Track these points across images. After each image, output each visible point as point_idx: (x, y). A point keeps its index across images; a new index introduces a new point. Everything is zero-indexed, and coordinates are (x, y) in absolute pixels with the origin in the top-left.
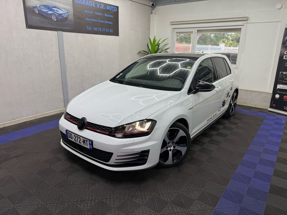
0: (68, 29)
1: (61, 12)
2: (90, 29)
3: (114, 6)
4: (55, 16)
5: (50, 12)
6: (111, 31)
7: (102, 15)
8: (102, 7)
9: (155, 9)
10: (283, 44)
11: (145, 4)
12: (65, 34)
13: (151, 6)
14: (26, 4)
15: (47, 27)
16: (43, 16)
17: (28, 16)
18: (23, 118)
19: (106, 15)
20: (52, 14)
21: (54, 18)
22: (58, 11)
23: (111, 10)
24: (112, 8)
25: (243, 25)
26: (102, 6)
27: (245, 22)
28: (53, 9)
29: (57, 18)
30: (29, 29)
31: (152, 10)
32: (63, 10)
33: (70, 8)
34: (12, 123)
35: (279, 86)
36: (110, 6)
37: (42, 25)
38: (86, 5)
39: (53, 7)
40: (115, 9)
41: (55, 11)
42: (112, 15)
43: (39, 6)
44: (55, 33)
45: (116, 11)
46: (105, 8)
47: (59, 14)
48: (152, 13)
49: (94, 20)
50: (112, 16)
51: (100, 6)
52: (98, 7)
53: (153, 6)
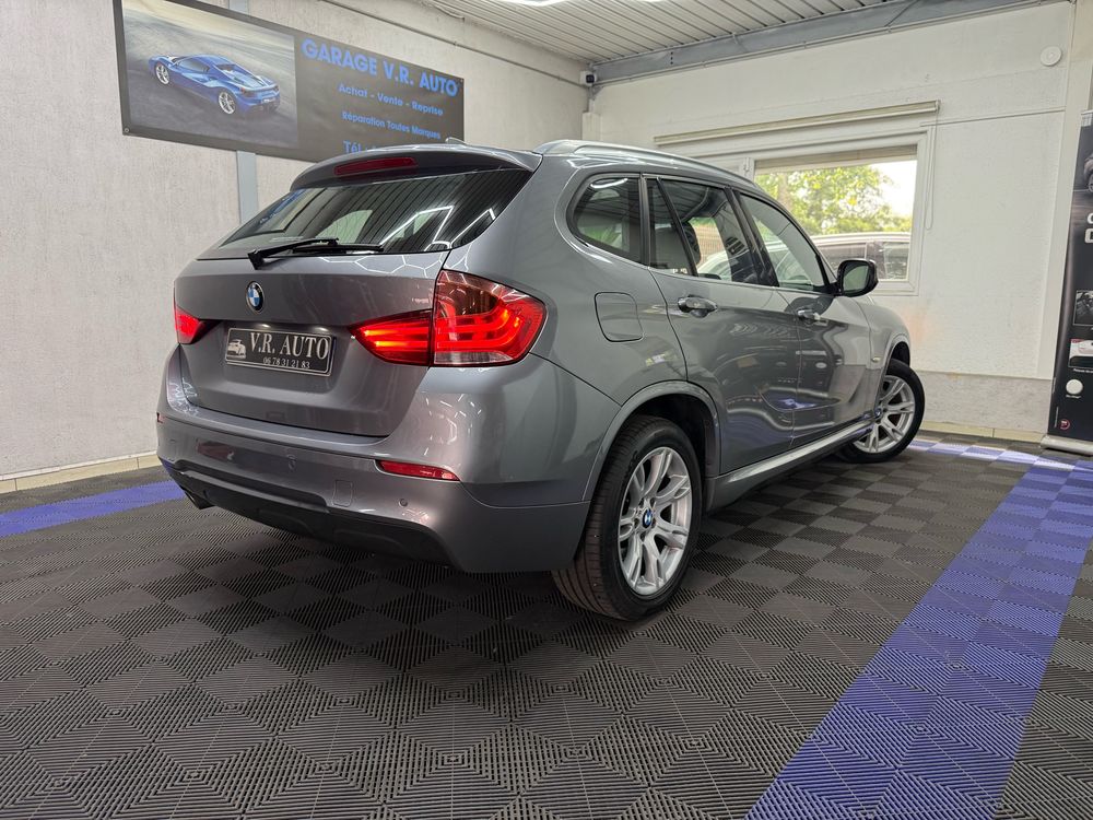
0: (277, 148)
1: (251, 85)
2: (356, 150)
3: (448, 77)
4: (231, 96)
5: (212, 84)
7: (404, 105)
8: (404, 77)
9: (599, 96)
10: (1076, 186)
11: (563, 76)
12: (263, 161)
13: (584, 86)
14: (128, 51)
15: (198, 133)
16: (185, 94)
17: (132, 94)
18: (92, 463)
19: (415, 105)
20: (219, 90)
21: (226, 105)
22: (242, 83)
23: (435, 89)
24: (440, 83)
25: (922, 133)
26: (404, 73)
27: (932, 120)
28: (225, 72)
29: (236, 105)
30: (131, 138)
31: (589, 98)
32: (258, 77)
33: (284, 72)
34: (47, 477)
35: (1079, 349)
36: (431, 77)
37: (179, 127)
38: (344, 65)
39: (222, 67)
40: (451, 87)
41: (230, 79)
42: (438, 106)
43: (174, 61)
44: (227, 156)
45: (453, 94)
46: (412, 83)
47: (245, 92)
48: (587, 110)
49: (372, 121)
50: (440, 113)
51: (396, 73)
52: (389, 76)
53: (590, 85)
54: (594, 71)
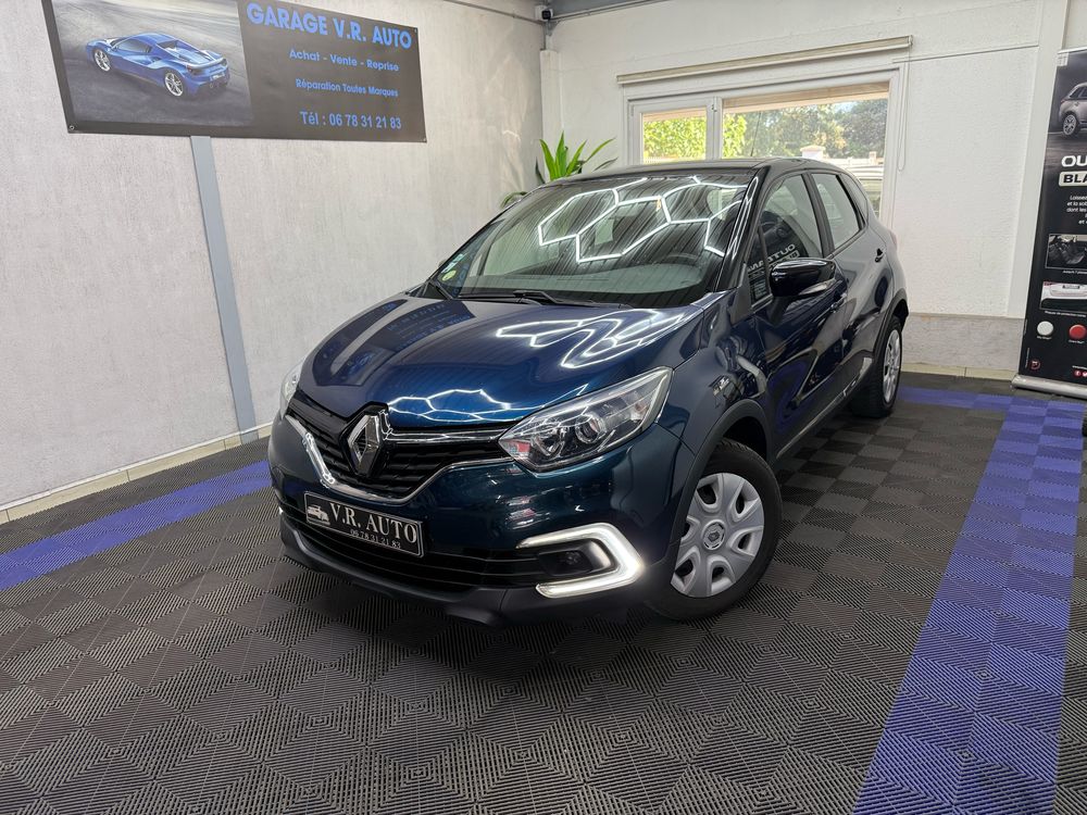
0: (231, 127)
1: (197, 62)
2: (314, 120)
3: (402, 28)
4: (178, 77)
5: (156, 65)
6: (396, 123)
7: (359, 63)
8: (356, 34)
9: (555, 31)
10: (1052, 128)
11: (517, 12)
12: (219, 144)
13: (539, 22)
14: (61, 39)
15: (147, 121)
16: (128, 79)
17: (73, 87)
19: (370, 63)
20: (164, 71)
21: (173, 87)
22: (188, 60)
23: (389, 43)
24: (393, 35)
25: (894, 69)
26: (355, 29)
27: (904, 56)
28: (168, 50)
29: (183, 86)
30: (78, 136)
31: (545, 34)
32: (204, 52)
33: (231, 43)
34: (38, 503)
35: (1050, 291)
36: (384, 29)
37: (128, 116)
39: (165, 45)
40: (405, 39)
41: (174, 58)
42: (393, 62)
43: (112, 44)
44: (180, 143)
45: (407, 46)
46: (364, 39)
47: (192, 70)
48: (544, 48)
49: (327, 86)
50: (396, 68)
51: (347, 30)
52: (340, 34)
53: (546, 20)
54: (549, 5)
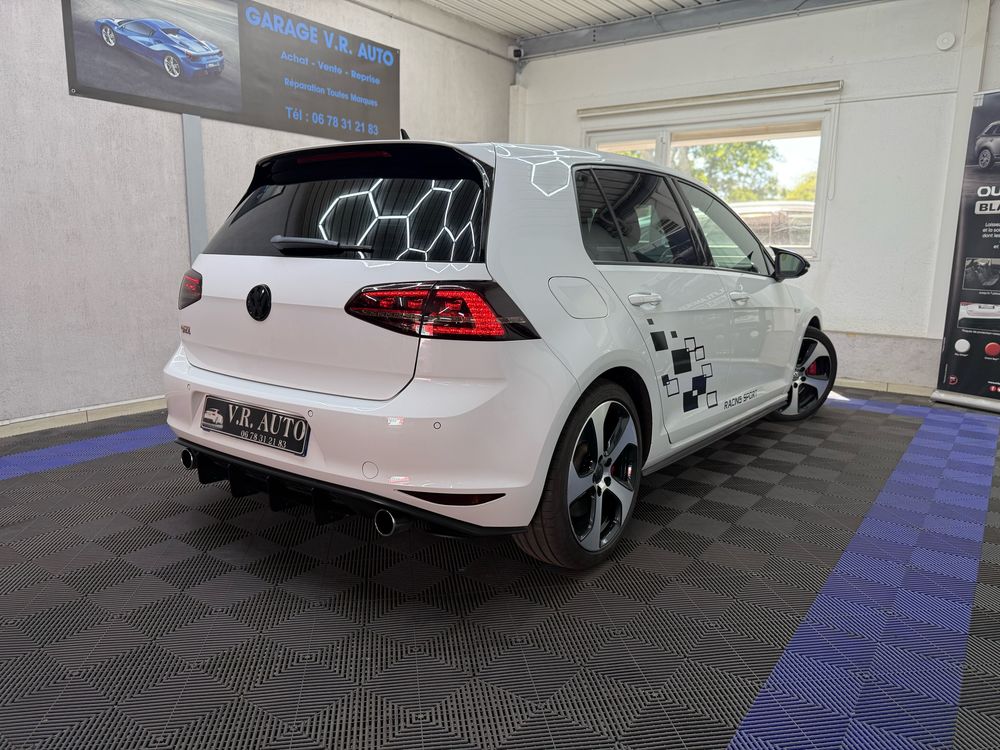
0: (221, 112)
1: (195, 50)
2: (298, 116)
3: (386, 48)
4: (177, 60)
5: (158, 47)
6: (373, 129)
7: (343, 73)
8: (343, 46)
9: (526, 69)
10: (968, 162)
11: (492, 50)
12: (209, 125)
13: (511, 60)
14: (74, 13)
16: (131, 56)
17: (79, 54)
19: (354, 74)
20: (164, 54)
21: (171, 68)
23: (373, 59)
24: (377, 53)
25: (826, 110)
26: (343, 42)
28: (170, 36)
29: (181, 69)
31: (515, 73)
33: (229, 39)
35: (967, 311)
36: (369, 46)
37: (126, 89)
38: (287, 31)
39: (168, 31)
40: (388, 57)
41: (175, 43)
42: (375, 76)
43: (119, 23)
44: (172, 119)
45: (389, 64)
46: (351, 52)
47: (190, 56)
48: (514, 83)
49: (312, 88)
50: (377, 81)
51: (336, 41)
52: (329, 45)
53: (517, 59)
54: (520, 46)
